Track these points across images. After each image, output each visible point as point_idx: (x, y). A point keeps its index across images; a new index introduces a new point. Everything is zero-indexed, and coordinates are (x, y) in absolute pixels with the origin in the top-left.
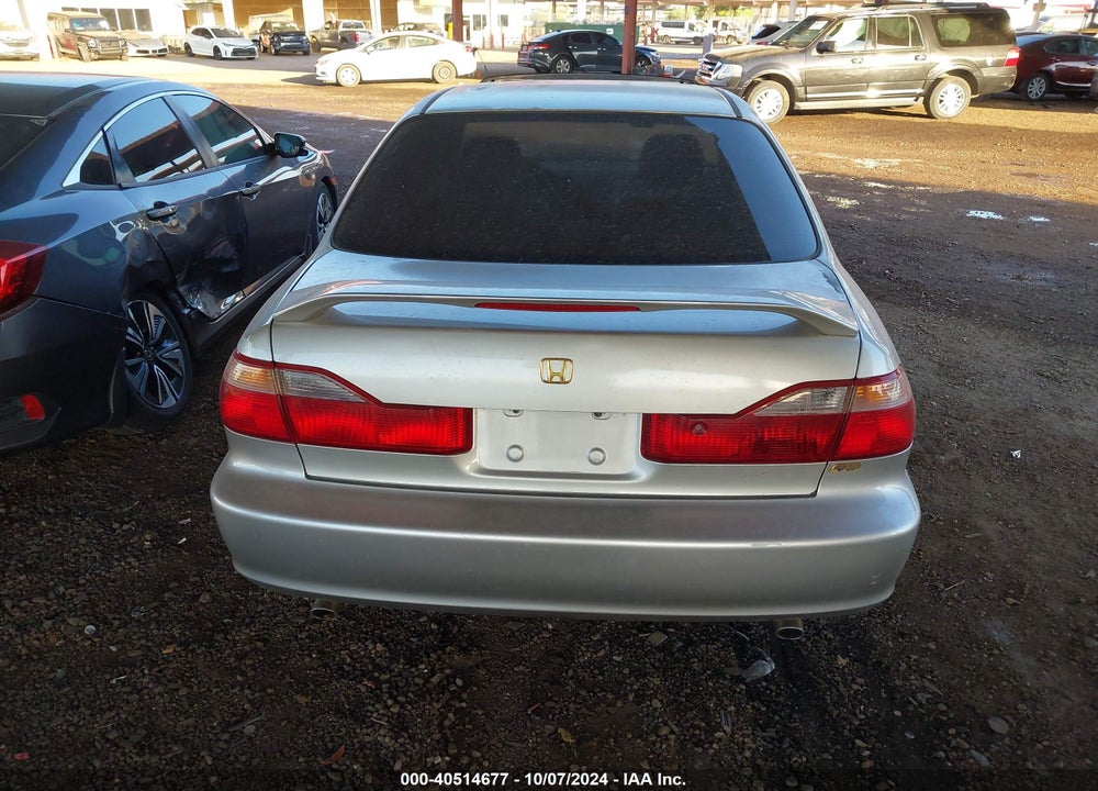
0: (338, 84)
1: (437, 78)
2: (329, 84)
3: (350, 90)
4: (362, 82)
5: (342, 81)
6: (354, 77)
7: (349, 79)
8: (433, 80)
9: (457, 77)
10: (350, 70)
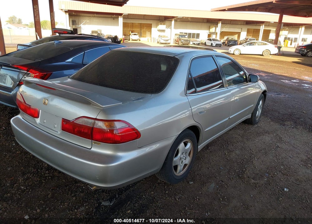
0: (233, 54)
1: (264, 55)
2: (231, 54)
3: (237, 56)
4: (240, 54)
5: (235, 53)
6: (239, 52)
7: (237, 53)
8: (262, 55)
9: (270, 54)
10: (238, 51)
